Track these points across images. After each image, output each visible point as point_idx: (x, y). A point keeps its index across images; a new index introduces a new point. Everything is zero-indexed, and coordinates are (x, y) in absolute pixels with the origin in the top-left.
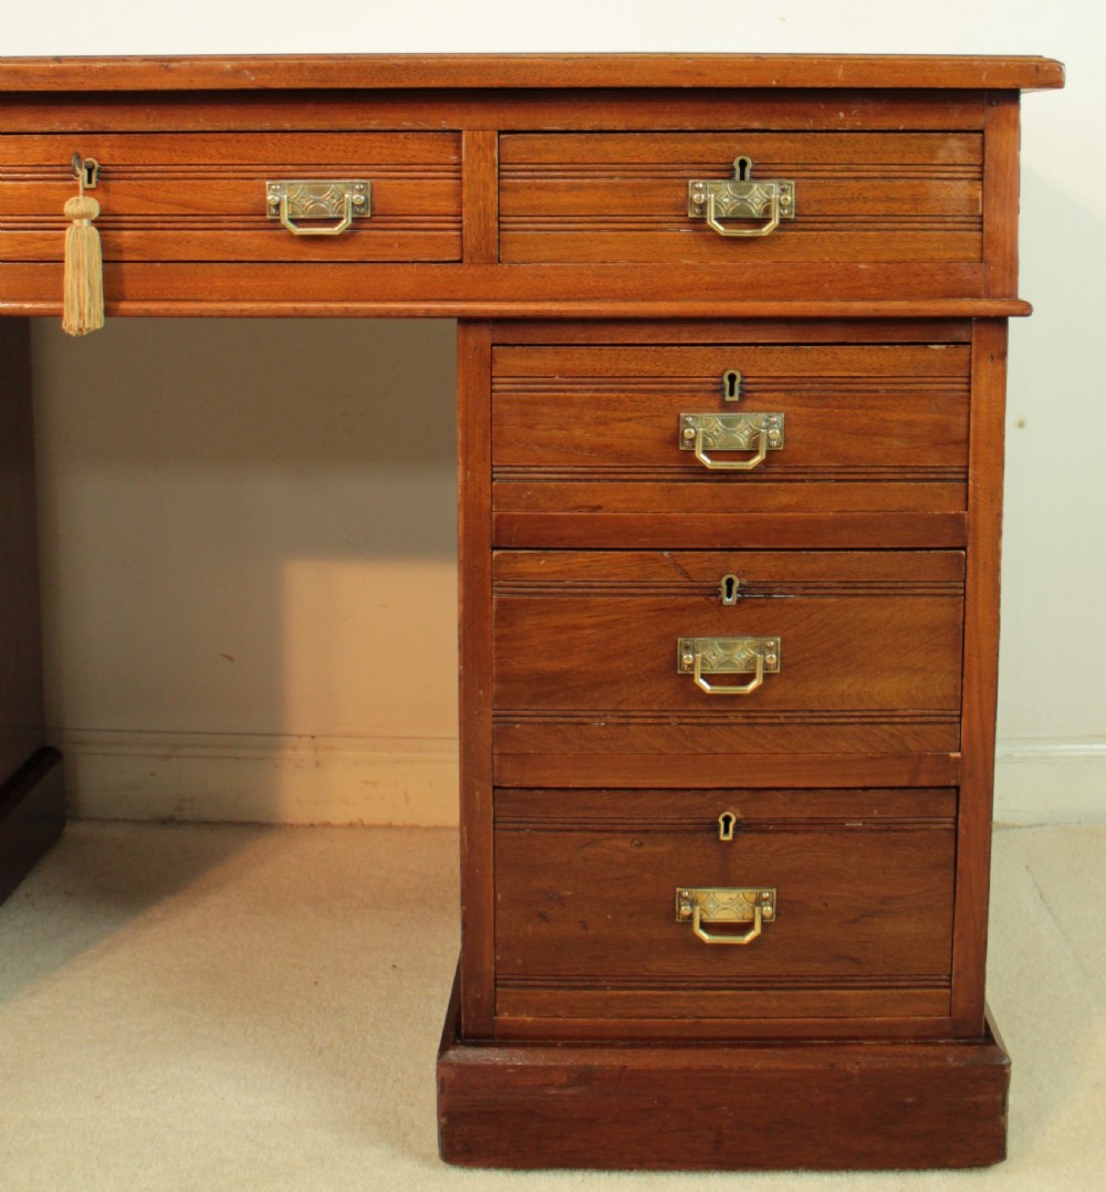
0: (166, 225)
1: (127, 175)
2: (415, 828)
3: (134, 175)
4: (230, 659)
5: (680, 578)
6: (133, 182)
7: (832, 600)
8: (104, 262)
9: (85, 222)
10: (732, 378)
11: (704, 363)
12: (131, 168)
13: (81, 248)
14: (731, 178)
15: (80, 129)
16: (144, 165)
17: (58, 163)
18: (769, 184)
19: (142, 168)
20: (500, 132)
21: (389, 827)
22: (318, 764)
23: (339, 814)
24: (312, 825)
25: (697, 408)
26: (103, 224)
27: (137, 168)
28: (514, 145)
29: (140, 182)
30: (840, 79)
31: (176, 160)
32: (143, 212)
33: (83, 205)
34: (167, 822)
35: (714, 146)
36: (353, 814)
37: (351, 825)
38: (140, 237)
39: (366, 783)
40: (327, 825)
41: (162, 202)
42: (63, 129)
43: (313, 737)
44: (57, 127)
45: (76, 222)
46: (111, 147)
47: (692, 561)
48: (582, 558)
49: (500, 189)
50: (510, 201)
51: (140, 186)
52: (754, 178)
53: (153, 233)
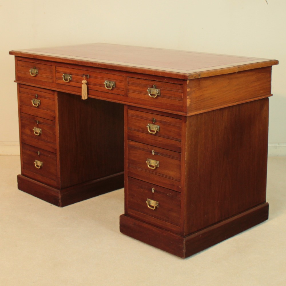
0: (95, 85)
3: (92, 77)
5: (148, 149)
7: (165, 157)
10: (154, 119)
11: (150, 116)
13: (84, 87)
14: (153, 88)
15: (87, 70)
18: (157, 89)
20: (128, 77)
25: (149, 123)
26: (87, 84)
28: (129, 79)
30: (161, 75)
31: (96, 76)
32: (93, 83)
33: (84, 81)
35: (151, 82)
38: (93, 86)
41: (95, 82)
44: (84, 69)
45: (84, 84)
46: (90, 73)
47: (149, 147)
48: (137, 143)
49: (128, 86)
50: (129, 87)
51: (93, 79)
52: (156, 88)
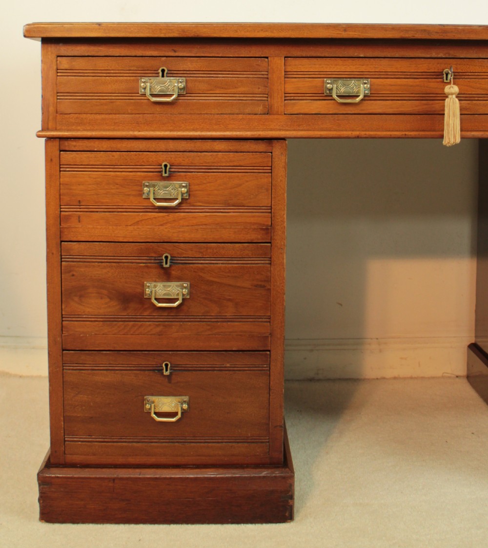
0: (480, 99)
1: (463, 77)
2: (423, 378)
3: (466, 77)
4: (341, 305)
6: (466, 80)
8: (461, 114)
9: (454, 96)
12: (465, 74)
13: (452, 108)
15: (444, 57)
16: (471, 72)
17: (433, 71)
19: (470, 74)
21: (411, 378)
22: (380, 351)
23: (389, 373)
24: (377, 379)
27: (467, 74)
29: (468, 80)
31: (484, 71)
32: (470, 93)
33: (453, 89)
34: (311, 380)
36: (396, 373)
37: (395, 378)
38: (469, 104)
39: (402, 358)
40: (384, 378)
41: (478, 89)
42: (436, 56)
43: (377, 339)
44: (434, 55)
45: (450, 96)
46: (456, 64)
51: (469, 81)
53: (474, 102)
